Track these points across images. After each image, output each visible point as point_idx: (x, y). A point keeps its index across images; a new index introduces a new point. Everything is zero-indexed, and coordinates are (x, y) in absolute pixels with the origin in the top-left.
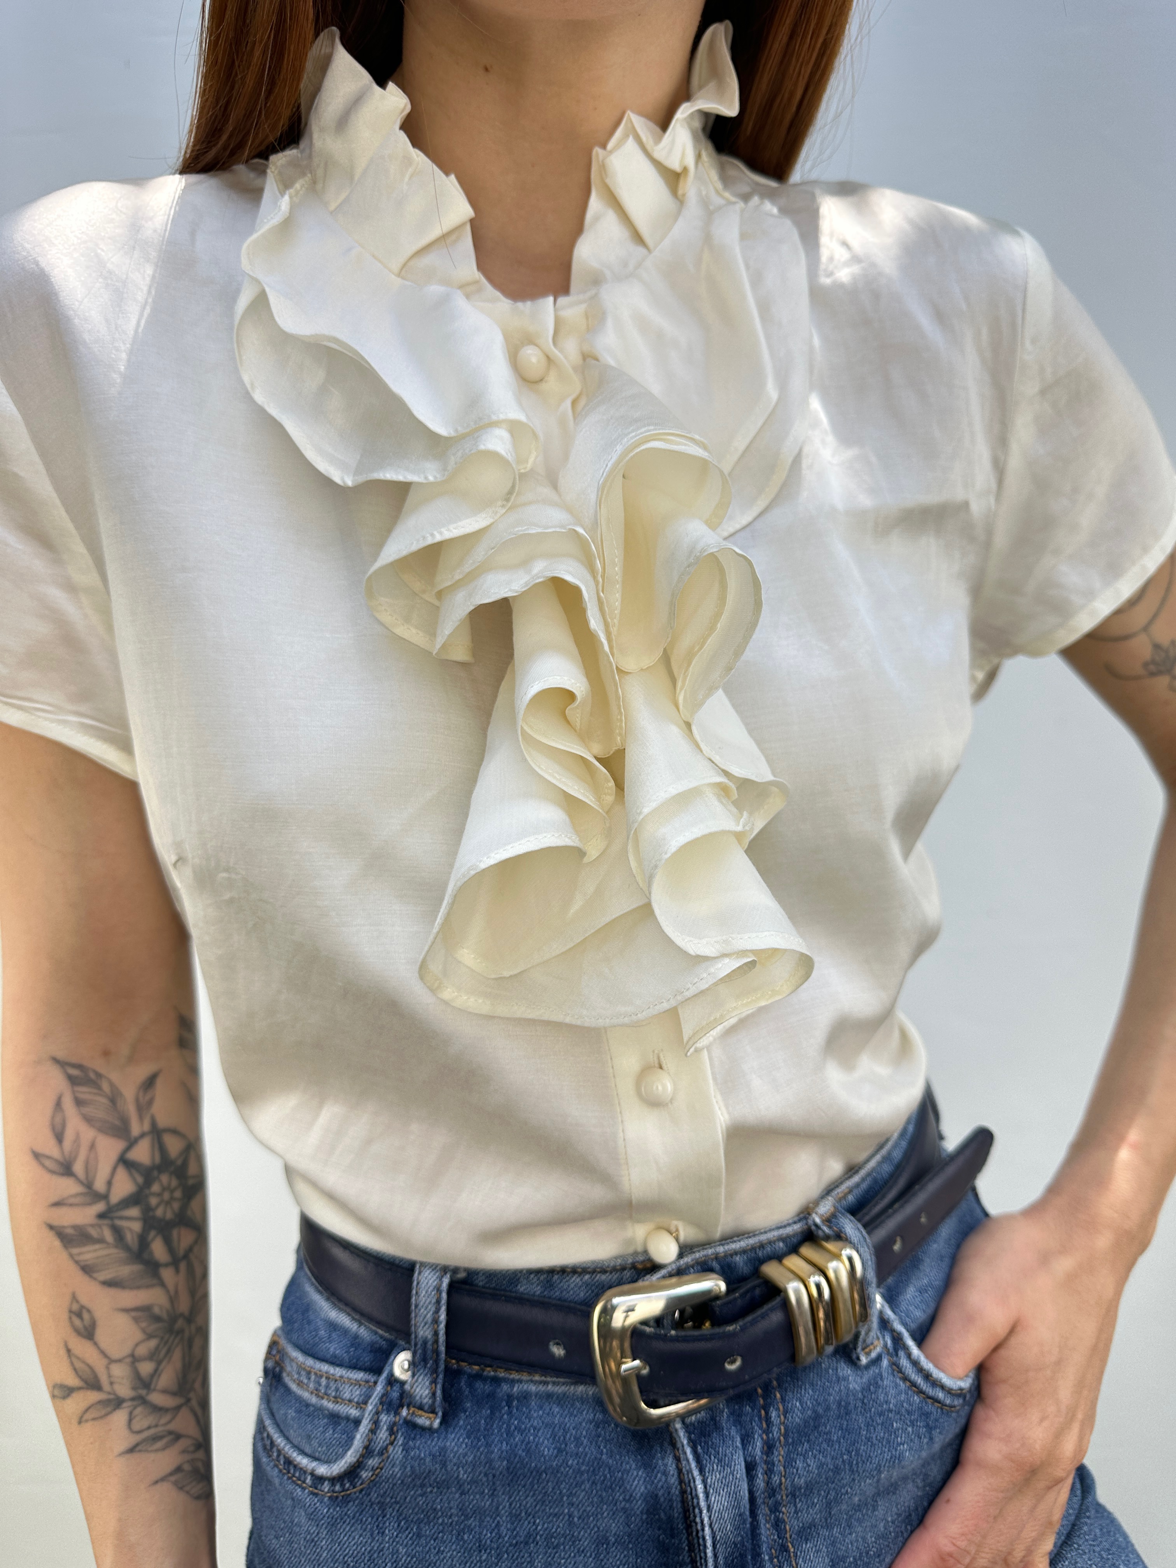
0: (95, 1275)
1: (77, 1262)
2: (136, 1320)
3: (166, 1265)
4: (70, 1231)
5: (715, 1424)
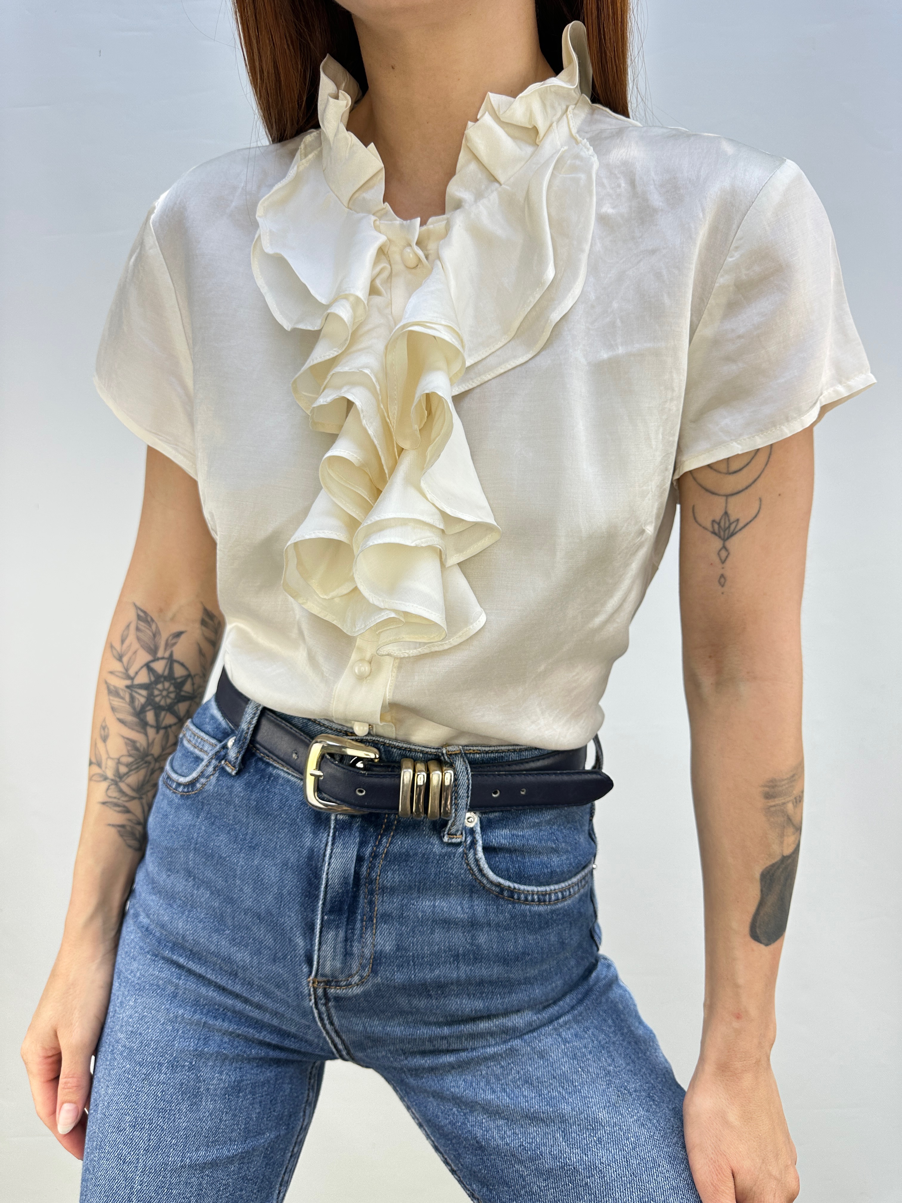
0: (116, 714)
1: (111, 704)
2: (126, 744)
3: (152, 726)
5: (350, 826)
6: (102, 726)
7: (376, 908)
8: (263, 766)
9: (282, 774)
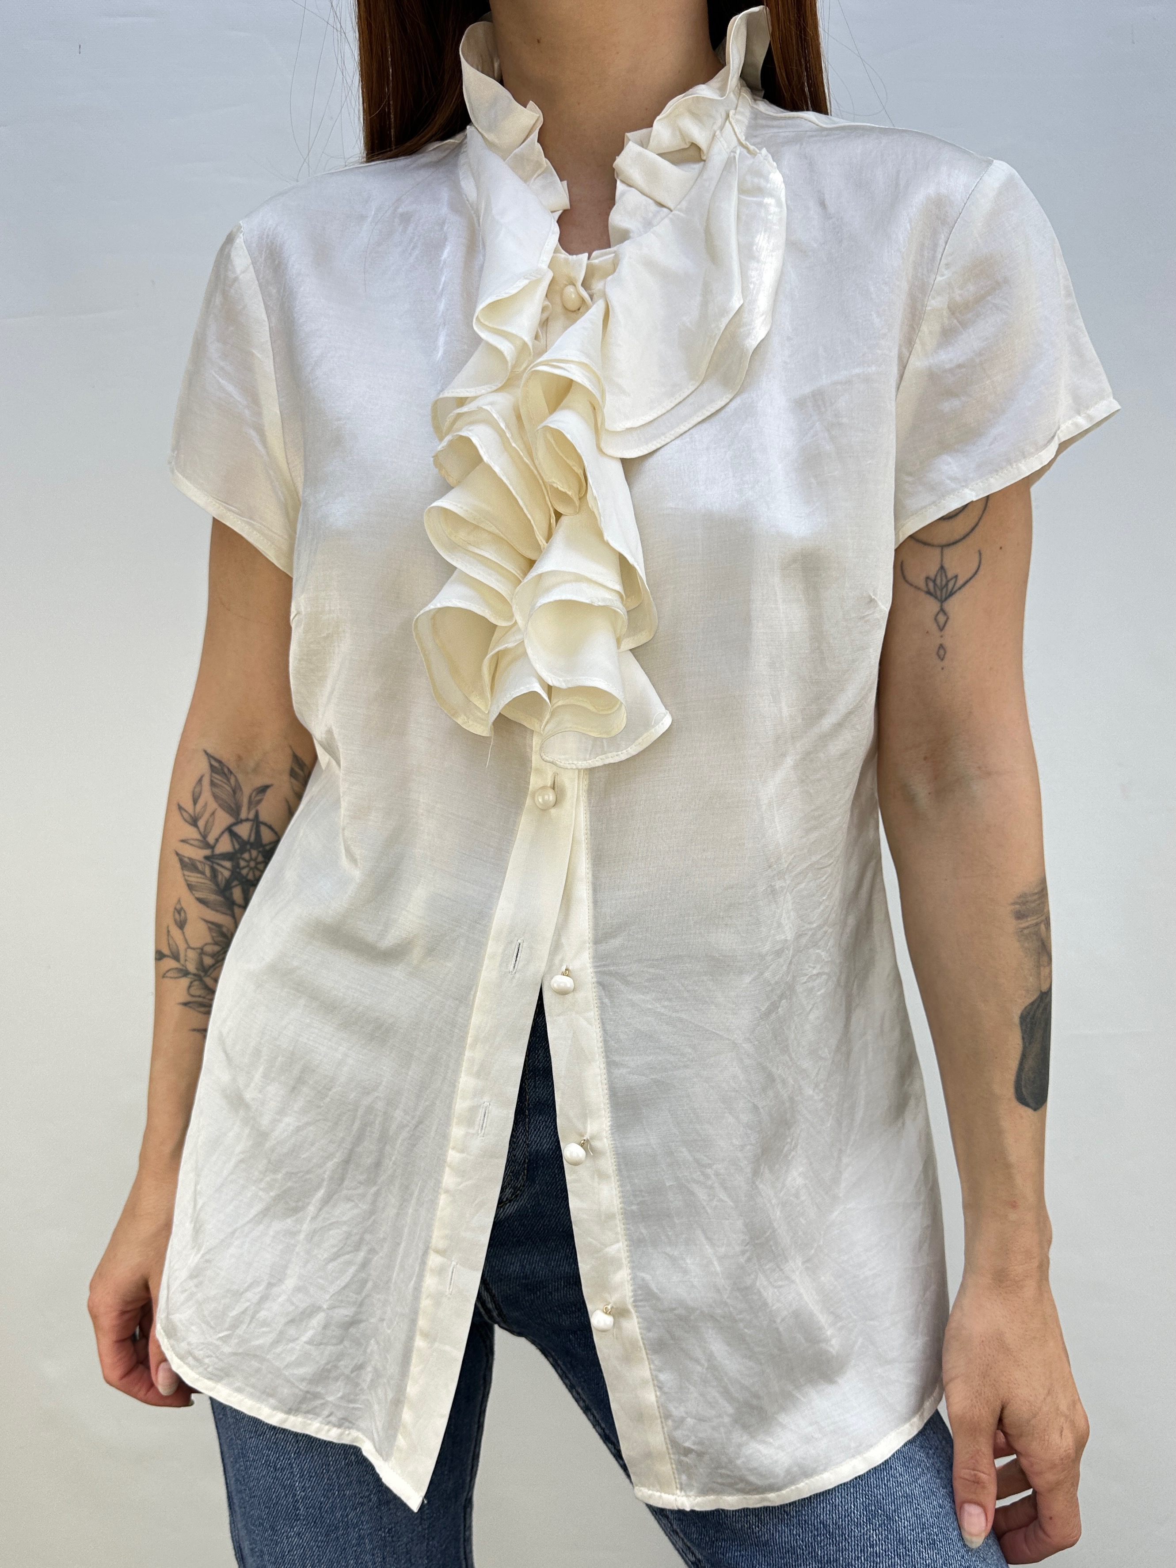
3: (240, 906)
4: (186, 860)
6: (175, 909)
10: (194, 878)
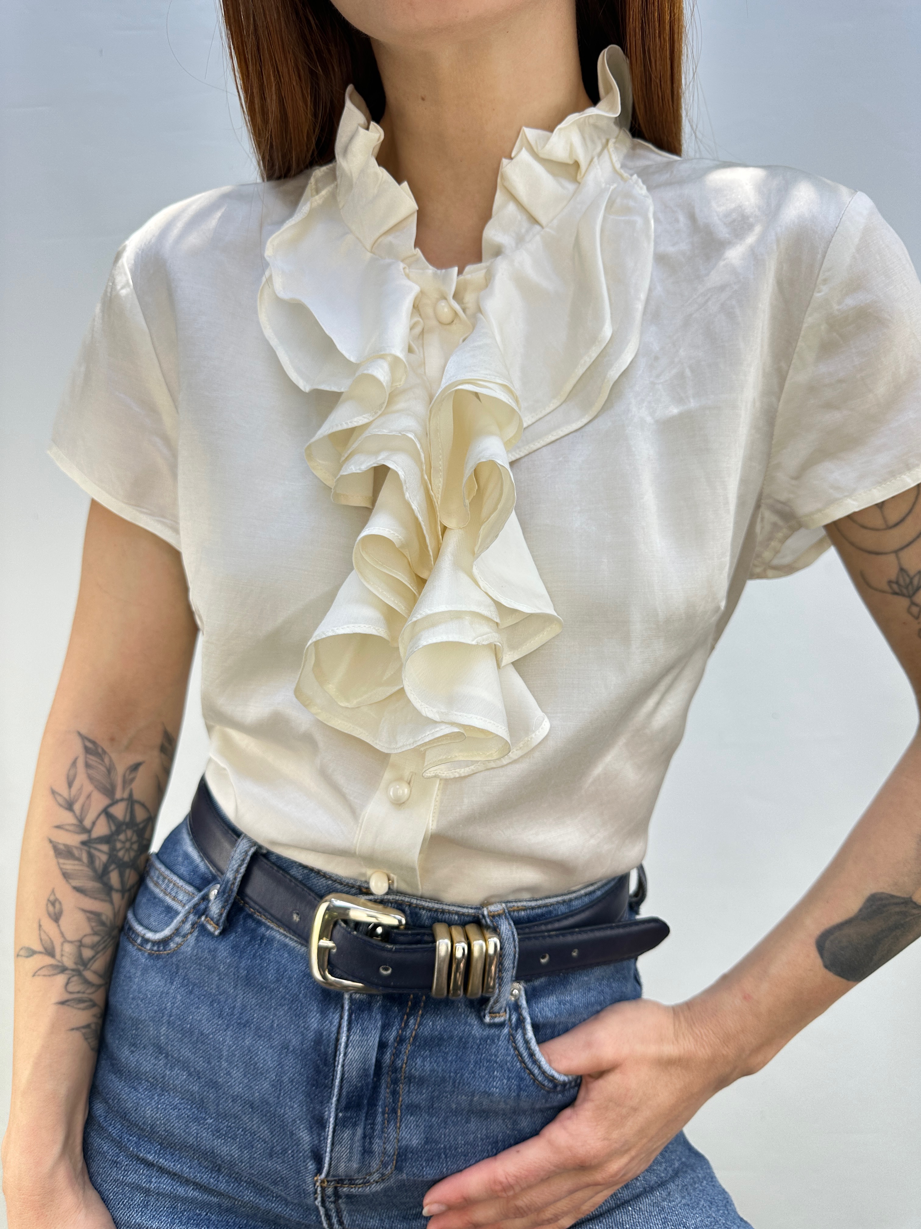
2: (89, 919)
3: (116, 890)
4: (61, 847)
5: (369, 1007)
6: (48, 900)
7: (401, 1099)
8: (253, 925)
9: (278, 936)
10: (70, 865)
